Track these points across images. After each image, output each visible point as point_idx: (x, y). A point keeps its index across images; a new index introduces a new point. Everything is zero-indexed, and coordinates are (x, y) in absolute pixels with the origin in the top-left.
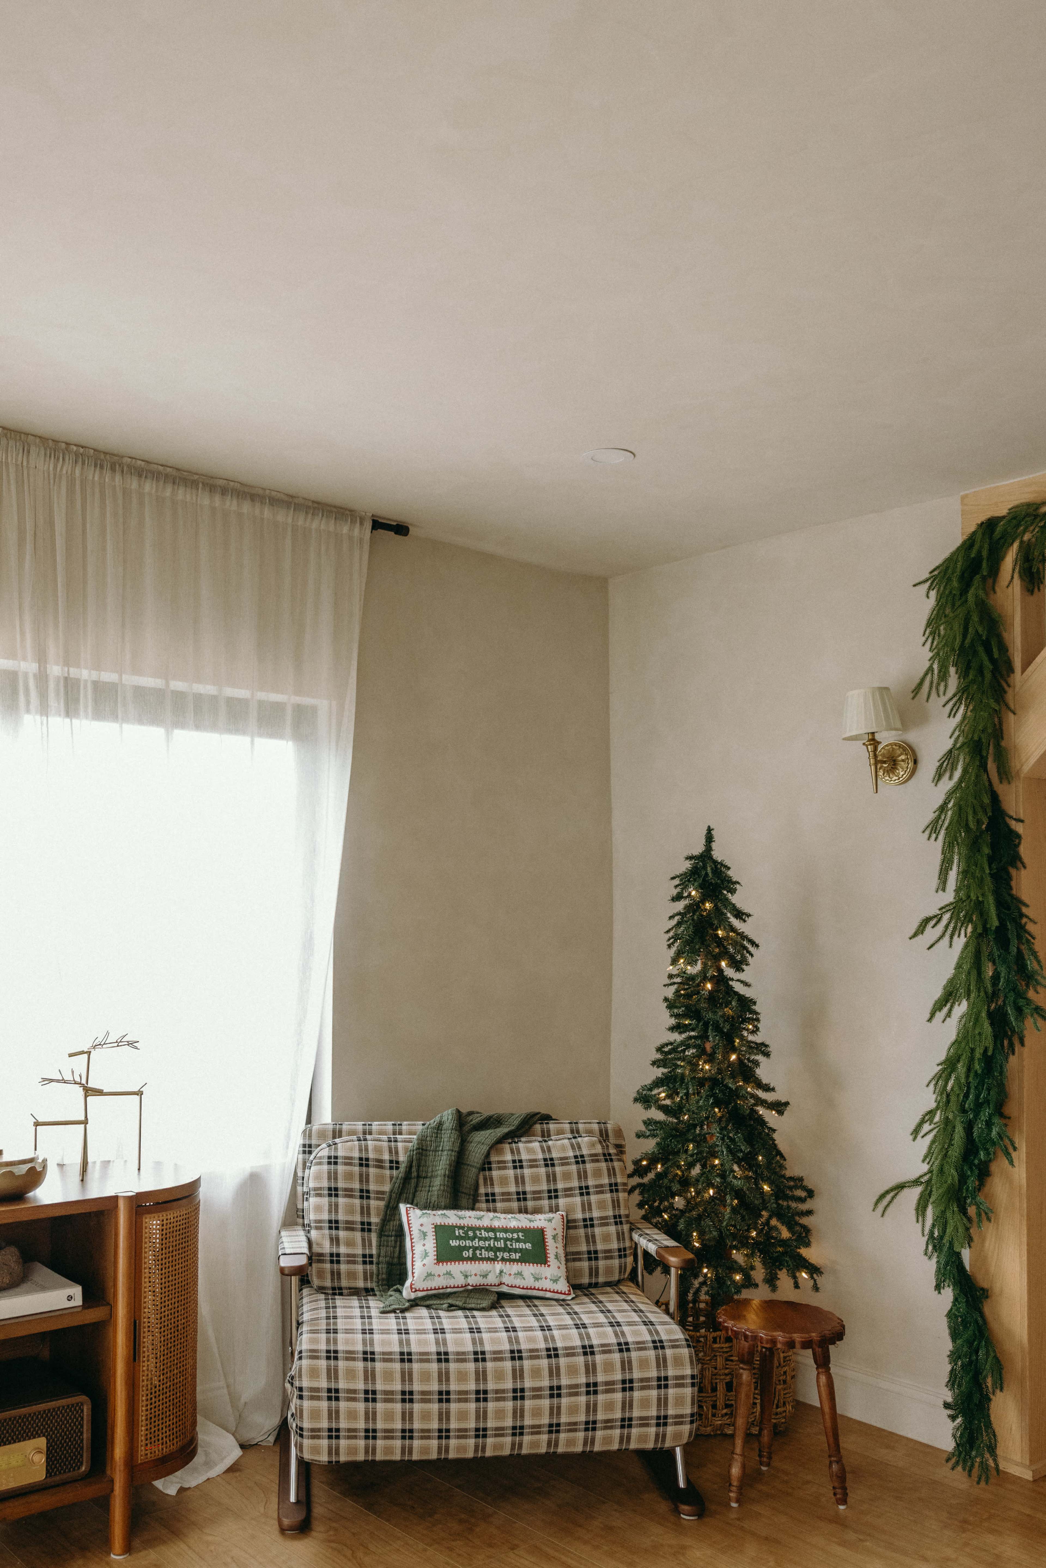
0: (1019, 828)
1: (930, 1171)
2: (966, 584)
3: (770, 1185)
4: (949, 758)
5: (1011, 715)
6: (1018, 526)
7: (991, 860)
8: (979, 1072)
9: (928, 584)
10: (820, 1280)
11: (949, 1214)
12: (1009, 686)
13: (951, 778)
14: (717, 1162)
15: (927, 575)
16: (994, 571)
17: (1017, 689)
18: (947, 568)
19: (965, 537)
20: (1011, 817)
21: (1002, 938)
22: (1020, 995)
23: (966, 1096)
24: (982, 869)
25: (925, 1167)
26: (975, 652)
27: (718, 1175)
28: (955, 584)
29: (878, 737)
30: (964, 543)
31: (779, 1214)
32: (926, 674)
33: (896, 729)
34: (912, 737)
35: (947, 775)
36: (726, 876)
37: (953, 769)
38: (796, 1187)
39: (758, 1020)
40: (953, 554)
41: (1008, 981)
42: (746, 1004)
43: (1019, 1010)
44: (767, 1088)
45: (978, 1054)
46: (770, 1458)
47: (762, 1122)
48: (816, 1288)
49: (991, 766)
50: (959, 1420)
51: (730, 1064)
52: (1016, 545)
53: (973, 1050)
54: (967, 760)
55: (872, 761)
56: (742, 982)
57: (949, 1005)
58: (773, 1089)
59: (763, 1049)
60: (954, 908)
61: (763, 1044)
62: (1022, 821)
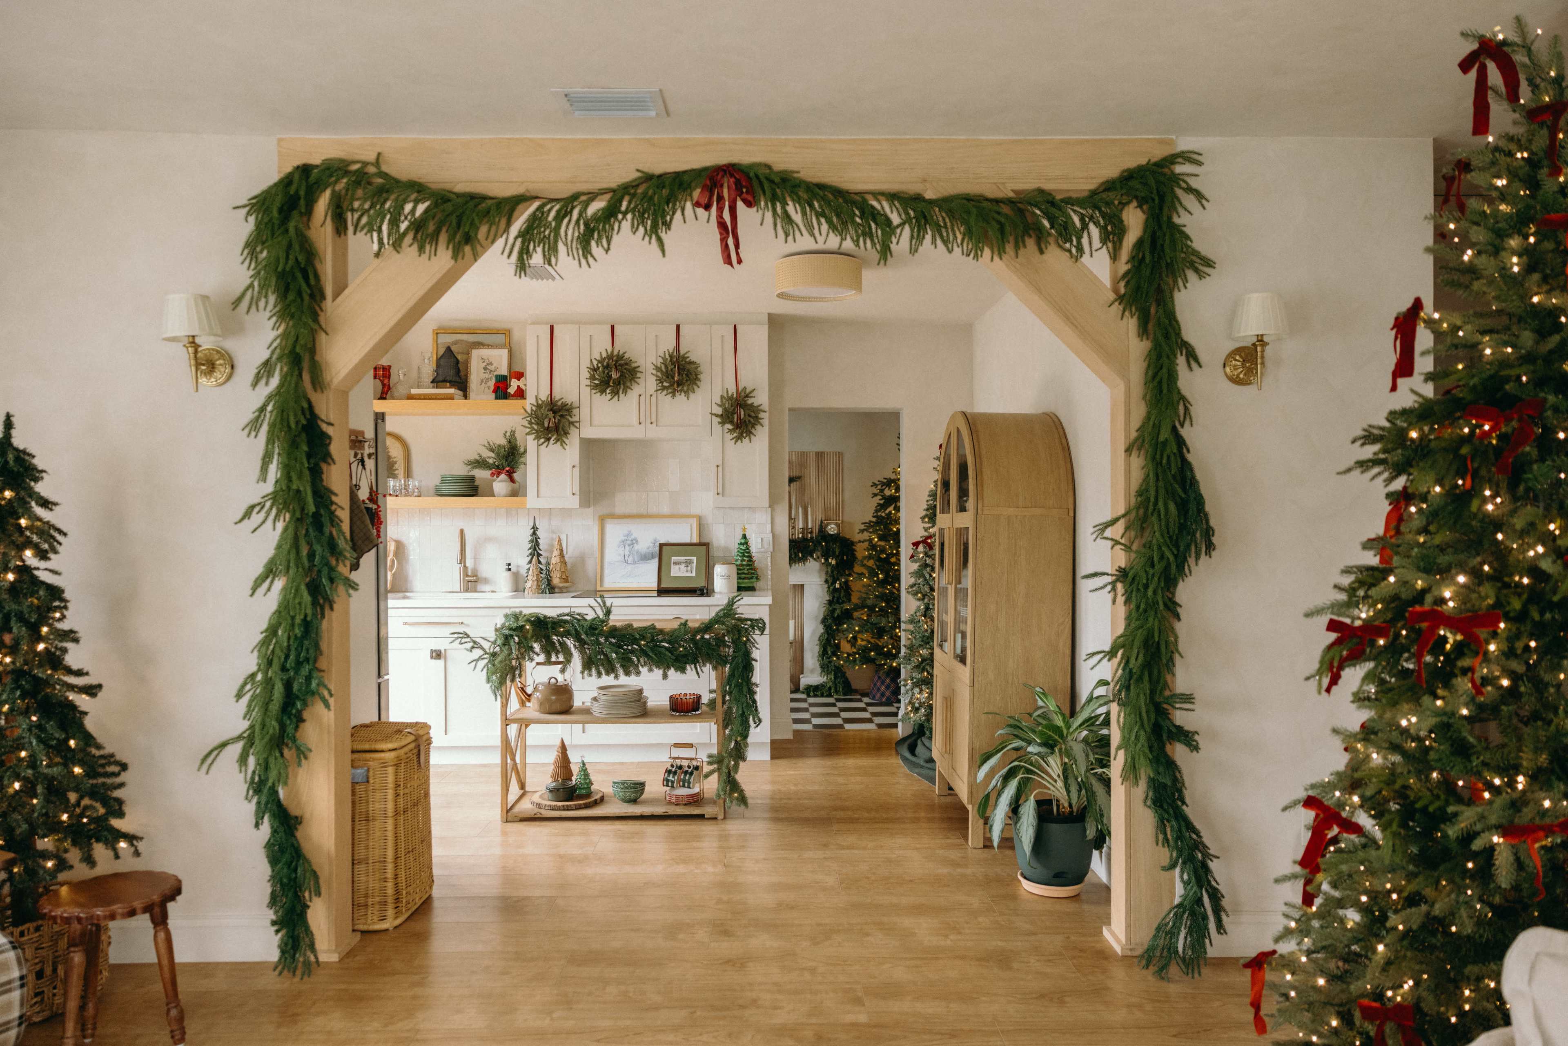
0: (330, 430)
1: (252, 727)
2: (285, 217)
3: (81, 766)
4: (266, 368)
5: (323, 335)
6: (331, 176)
7: (309, 456)
8: (299, 635)
9: (247, 209)
10: (141, 846)
11: (272, 760)
12: (322, 310)
13: (267, 384)
14: (23, 754)
15: (245, 202)
16: (309, 212)
17: (328, 314)
18: (265, 199)
19: (282, 175)
20: (323, 421)
21: (317, 523)
22: (332, 569)
23: (287, 657)
24: (302, 463)
25: (246, 724)
26: (294, 278)
27: (28, 767)
28: (275, 213)
29: (197, 340)
30: (281, 181)
31: (94, 793)
32: (247, 289)
33: (216, 335)
34: (230, 345)
35: (263, 381)
36: (31, 464)
37: (270, 374)
38: (110, 764)
39: (66, 608)
40: (271, 188)
41: (323, 557)
42: (55, 592)
43: (332, 580)
44: (79, 673)
45: (298, 620)
46: (94, 1029)
47: (72, 707)
48: (137, 853)
49: (306, 377)
50: (284, 932)
51: (38, 654)
52: (328, 193)
53: (293, 618)
54: (285, 369)
55: (193, 362)
56: (51, 571)
57: (269, 580)
58: (87, 674)
59: (71, 636)
60: (274, 497)
61: (72, 631)
62: (332, 425)
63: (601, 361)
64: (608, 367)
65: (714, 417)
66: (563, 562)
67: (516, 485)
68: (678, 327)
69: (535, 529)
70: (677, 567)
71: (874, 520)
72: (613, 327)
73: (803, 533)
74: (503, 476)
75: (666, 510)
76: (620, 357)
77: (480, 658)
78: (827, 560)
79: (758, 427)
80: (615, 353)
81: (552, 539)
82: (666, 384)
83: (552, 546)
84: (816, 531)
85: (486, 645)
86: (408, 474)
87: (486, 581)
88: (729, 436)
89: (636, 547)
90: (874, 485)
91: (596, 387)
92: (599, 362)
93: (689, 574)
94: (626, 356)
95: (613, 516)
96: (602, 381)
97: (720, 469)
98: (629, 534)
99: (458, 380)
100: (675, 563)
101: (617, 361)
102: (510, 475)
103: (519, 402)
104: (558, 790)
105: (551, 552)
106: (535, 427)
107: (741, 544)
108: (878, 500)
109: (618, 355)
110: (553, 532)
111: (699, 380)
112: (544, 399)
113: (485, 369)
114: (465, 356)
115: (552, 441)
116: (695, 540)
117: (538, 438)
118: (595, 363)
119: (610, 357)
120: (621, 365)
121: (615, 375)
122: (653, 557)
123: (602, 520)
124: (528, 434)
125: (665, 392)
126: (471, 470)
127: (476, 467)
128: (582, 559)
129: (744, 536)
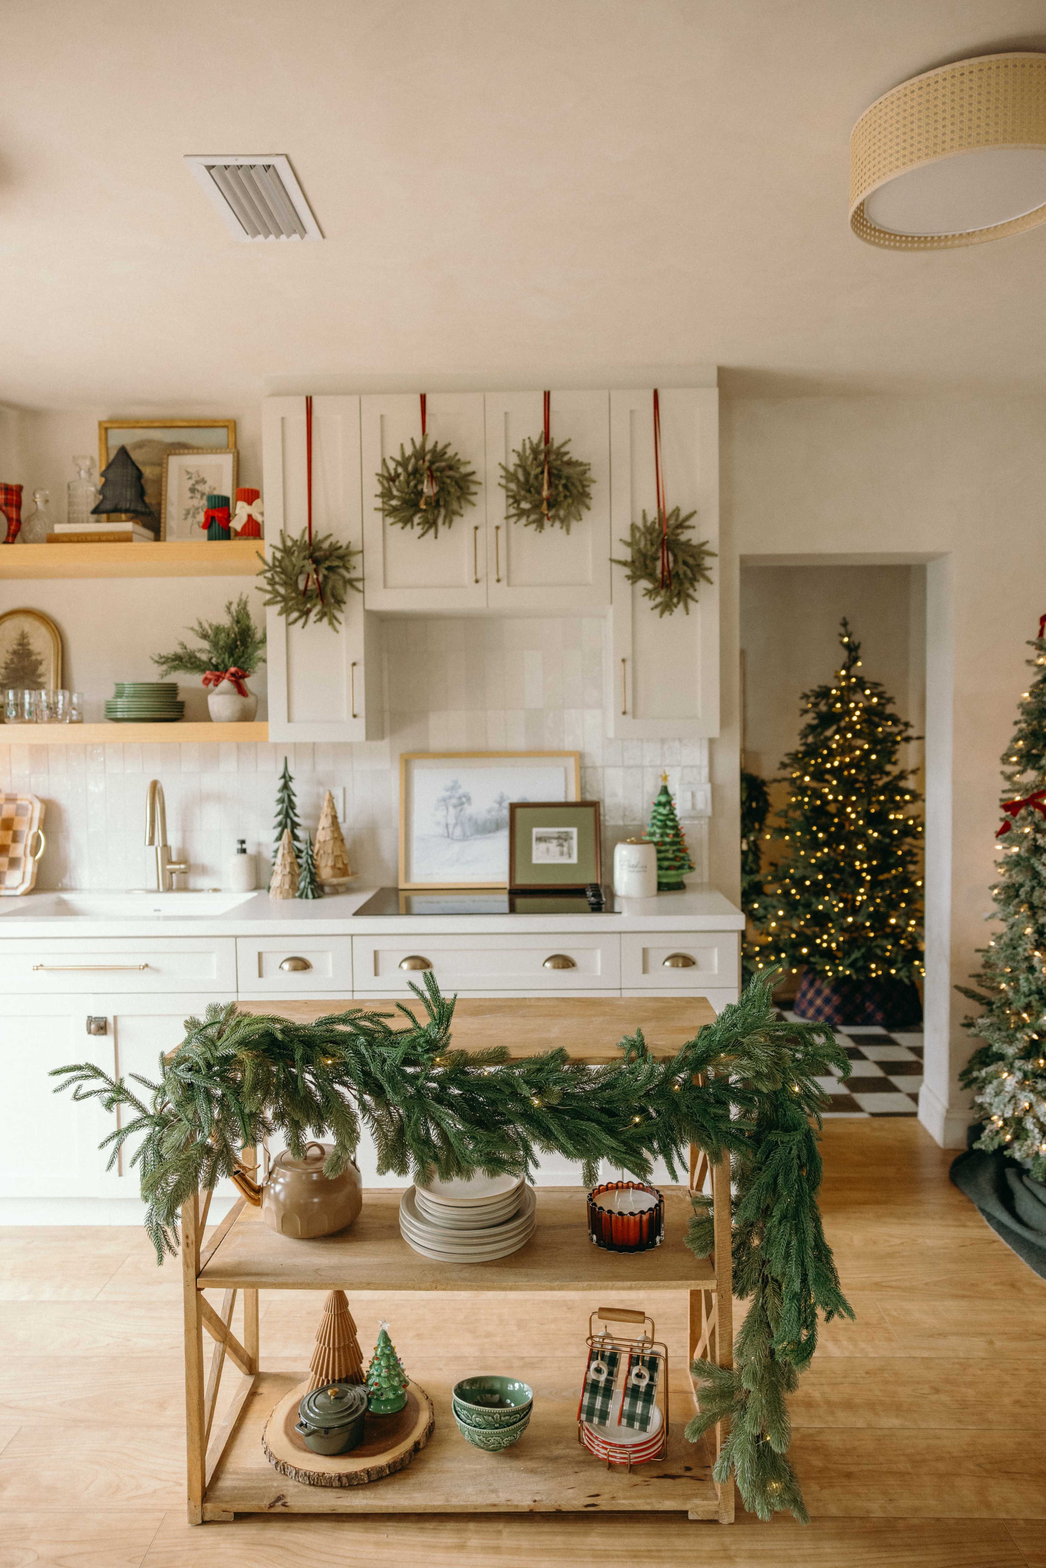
63: (403, 463)
64: (416, 472)
65: (615, 566)
66: (338, 837)
67: (251, 700)
68: (547, 396)
69: (287, 778)
70: (543, 846)
72: (423, 398)
74: (225, 684)
75: (519, 742)
76: (438, 455)
77: (135, 1126)
79: (701, 585)
80: (429, 446)
81: (318, 796)
82: (525, 505)
83: (318, 808)
85: (145, 1096)
86: (64, 683)
87: (204, 870)
88: (647, 604)
89: (469, 810)
90: (805, 696)
91: (391, 512)
92: (398, 463)
93: (564, 860)
94: (450, 452)
95: (425, 754)
96: (405, 502)
97: (629, 664)
98: (454, 787)
99: (140, 508)
100: (540, 839)
101: (432, 463)
102: (238, 681)
103: (250, 545)
104: (327, 1430)
105: (318, 819)
106: (282, 590)
107: (659, 804)
108: (810, 719)
109: (434, 451)
110: (320, 783)
111: (587, 495)
112: (296, 535)
113: (193, 490)
114: (157, 470)
115: (313, 616)
116: (573, 797)
117: (286, 611)
118: (392, 465)
119: (419, 454)
120: (441, 470)
121: (428, 489)
122: (498, 827)
123: (407, 762)
124: (267, 603)
125: (524, 521)
126: (166, 673)
127: (175, 668)
128: (372, 831)
129: (665, 791)
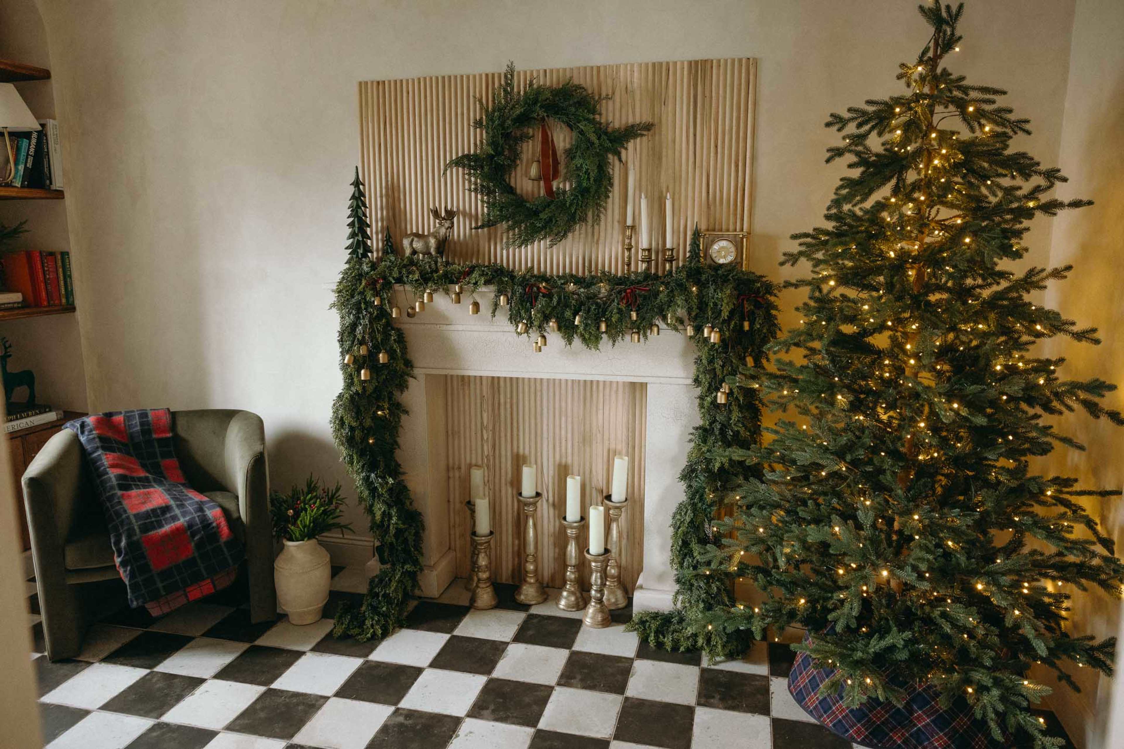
71: (830, 226)
73: (648, 260)
78: (699, 330)
84: (684, 254)
108: (846, 167)
